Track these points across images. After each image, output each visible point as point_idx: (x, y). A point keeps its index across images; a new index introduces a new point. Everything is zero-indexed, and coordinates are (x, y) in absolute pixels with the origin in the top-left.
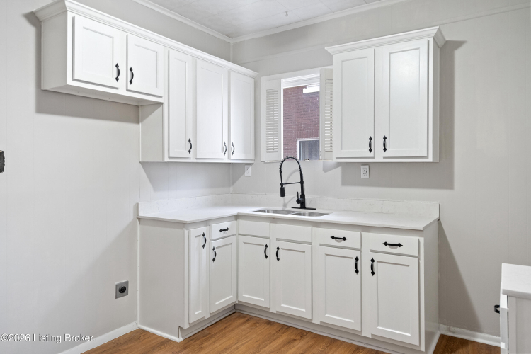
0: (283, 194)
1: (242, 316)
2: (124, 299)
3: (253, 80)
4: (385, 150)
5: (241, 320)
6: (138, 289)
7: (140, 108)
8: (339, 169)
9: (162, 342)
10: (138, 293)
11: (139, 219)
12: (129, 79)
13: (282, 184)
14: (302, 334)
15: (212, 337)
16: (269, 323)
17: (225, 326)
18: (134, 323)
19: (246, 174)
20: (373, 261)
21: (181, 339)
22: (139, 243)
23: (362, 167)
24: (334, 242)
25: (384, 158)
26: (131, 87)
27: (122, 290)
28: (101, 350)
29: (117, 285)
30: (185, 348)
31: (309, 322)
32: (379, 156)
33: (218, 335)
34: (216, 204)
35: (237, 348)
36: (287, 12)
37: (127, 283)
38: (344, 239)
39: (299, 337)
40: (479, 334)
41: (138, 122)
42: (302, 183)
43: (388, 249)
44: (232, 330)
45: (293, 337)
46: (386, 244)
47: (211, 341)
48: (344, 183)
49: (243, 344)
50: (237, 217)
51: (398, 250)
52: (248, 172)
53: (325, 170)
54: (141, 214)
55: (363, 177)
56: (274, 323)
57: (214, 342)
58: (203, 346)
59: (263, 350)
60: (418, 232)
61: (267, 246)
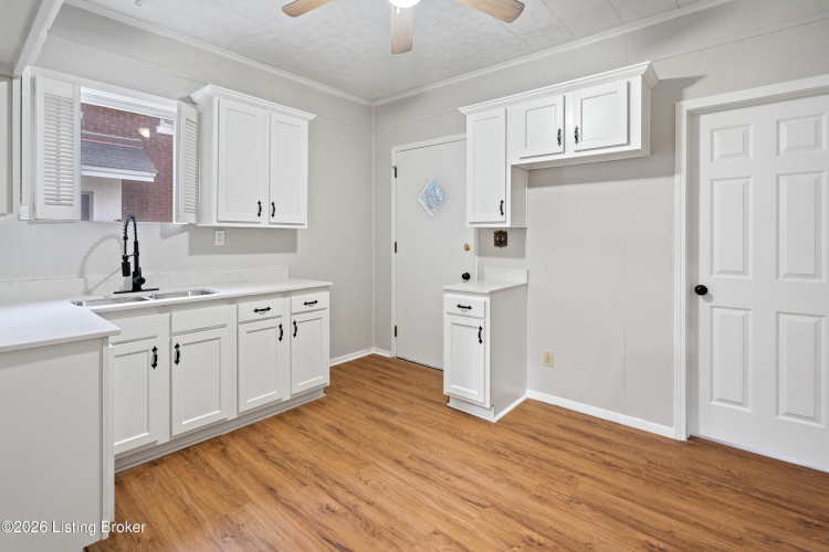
4: (273, 215)
8: (186, 235)
13: (126, 257)
20: (295, 323)
23: (218, 233)
24: (258, 315)
25: (271, 224)
35: (195, 499)
38: (269, 309)
42: (136, 254)
43: (307, 307)
46: (305, 304)
48: (192, 252)
49: (190, 493)
51: (316, 306)
53: (164, 236)
55: (217, 243)
59: (223, 476)
60: (326, 288)
61: (155, 350)
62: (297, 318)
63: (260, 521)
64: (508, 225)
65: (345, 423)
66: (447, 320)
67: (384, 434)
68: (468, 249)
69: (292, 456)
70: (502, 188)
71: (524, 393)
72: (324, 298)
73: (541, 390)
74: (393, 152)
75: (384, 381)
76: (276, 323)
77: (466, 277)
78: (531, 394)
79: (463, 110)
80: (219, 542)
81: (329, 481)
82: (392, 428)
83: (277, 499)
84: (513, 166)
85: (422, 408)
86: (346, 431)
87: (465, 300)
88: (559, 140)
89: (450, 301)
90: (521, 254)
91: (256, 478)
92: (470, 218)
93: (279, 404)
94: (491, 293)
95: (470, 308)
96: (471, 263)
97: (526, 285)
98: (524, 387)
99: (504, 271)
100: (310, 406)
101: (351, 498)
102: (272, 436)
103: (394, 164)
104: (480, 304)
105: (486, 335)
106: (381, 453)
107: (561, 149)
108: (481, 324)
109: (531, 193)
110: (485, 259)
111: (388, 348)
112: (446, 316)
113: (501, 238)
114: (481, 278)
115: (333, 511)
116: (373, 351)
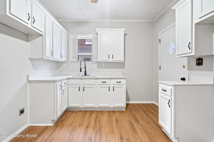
0: (81, 71)
1: (69, 111)
2: (23, 115)
3: (67, 35)
4: (113, 58)
5: (70, 113)
6: (28, 110)
7: (29, 36)
8: (96, 64)
9: (45, 127)
10: (28, 111)
11: (29, 81)
12: (33, 22)
13: (81, 68)
14: (93, 112)
15: (64, 120)
16: (80, 111)
17: (66, 116)
18: (27, 124)
19: (63, 65)
20: (113, 87)
21: (53, 124)
22: (28, 91)
23: (103, 63)
24: (103, 83)
25: (112, 60)
26: (33, 25)
27: (22, 112)
28: (16, 140)
29: (20, 110)
30: (57, 127)
31: (94, 108)
32: (111, 60)
33: (66, 119)
34: (53, 76)
35: (76, 121)
36: (83, 15)
37: (24, 108)
38: (106, 82)
39: (92, 113)
40: (130, 102)
41: (28, 41)
42: (85, 68)
43: (118, 83)
44: (70, 116)
45: (90, 113)
46: (117, 82)
47: (65, 122)
48: (98, 68)
49: (77, 119)
50: (68, 79)
51: (120, 83)
52: (64, 65)
53: (92, 64)
54: (30, 79)
55: (103, 66)
56: (81, 111)
57: (67, 121)
58: (63, 124)
59: (85, 119)
60: (125, 78)
61: (80, 87)
62: (115, 86)
63: (78, 132)
64: (193, 54)
65: (122, 119)
67: (128, 127)
68: (184, 67)
69: (101, 121)
72: (123, 81)
74: (159, 34)
75: (147, 113)
76: (108, 86)
77: (183, 79)
80: (69, 131)
81: (99, 132)
82: (132, 127)
83: (86, 129)
85: (150, 126)
86: (119, 121)
91: (89, 123)
93: (109, 108)
94: (174, 85)
95: (166, 91)
96: (185, 73)
100: (118, 112)
101: (99, 140)
102: (103, 115)
103: (159, 39)
105: (172, 104)
106: (120, 133)
110: (191, 72)
113: (199, 61)
115: (91, 140)
116: (154, 102)
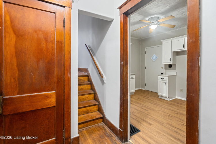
64: (172, 63)
66: (159, 81)
68: (162, 68)
70: (170, 56)
71: (175, 97)
72: (134, 76)
73: (179, 97)
74: (145, 49)
77: (162, 74)
78: (177, 97)
79: (162, 41)
84: (173, 52)
86: (140, 99)
87: (162, 77)
88: (183, 46)
89: (159, 78)
90: (175, 69)
92: (163, 62)
94: (168, 76)
95: (164, 79)
96: (163, 71)
97: (176, 75)
98: (175, 96)
99: (171, 72)
101: (144, 106)
103: (145, 51)
104: (166, 78)
105: (167, 84)
106: (147, 102)
107: (184, 48)
108: (166, 82)
109: (177, 57)
110: (166, 70)
111: (144, 88)
112: (158, 80)
113: (170, 66)
114: (165, 74)
116: (140, 89)
